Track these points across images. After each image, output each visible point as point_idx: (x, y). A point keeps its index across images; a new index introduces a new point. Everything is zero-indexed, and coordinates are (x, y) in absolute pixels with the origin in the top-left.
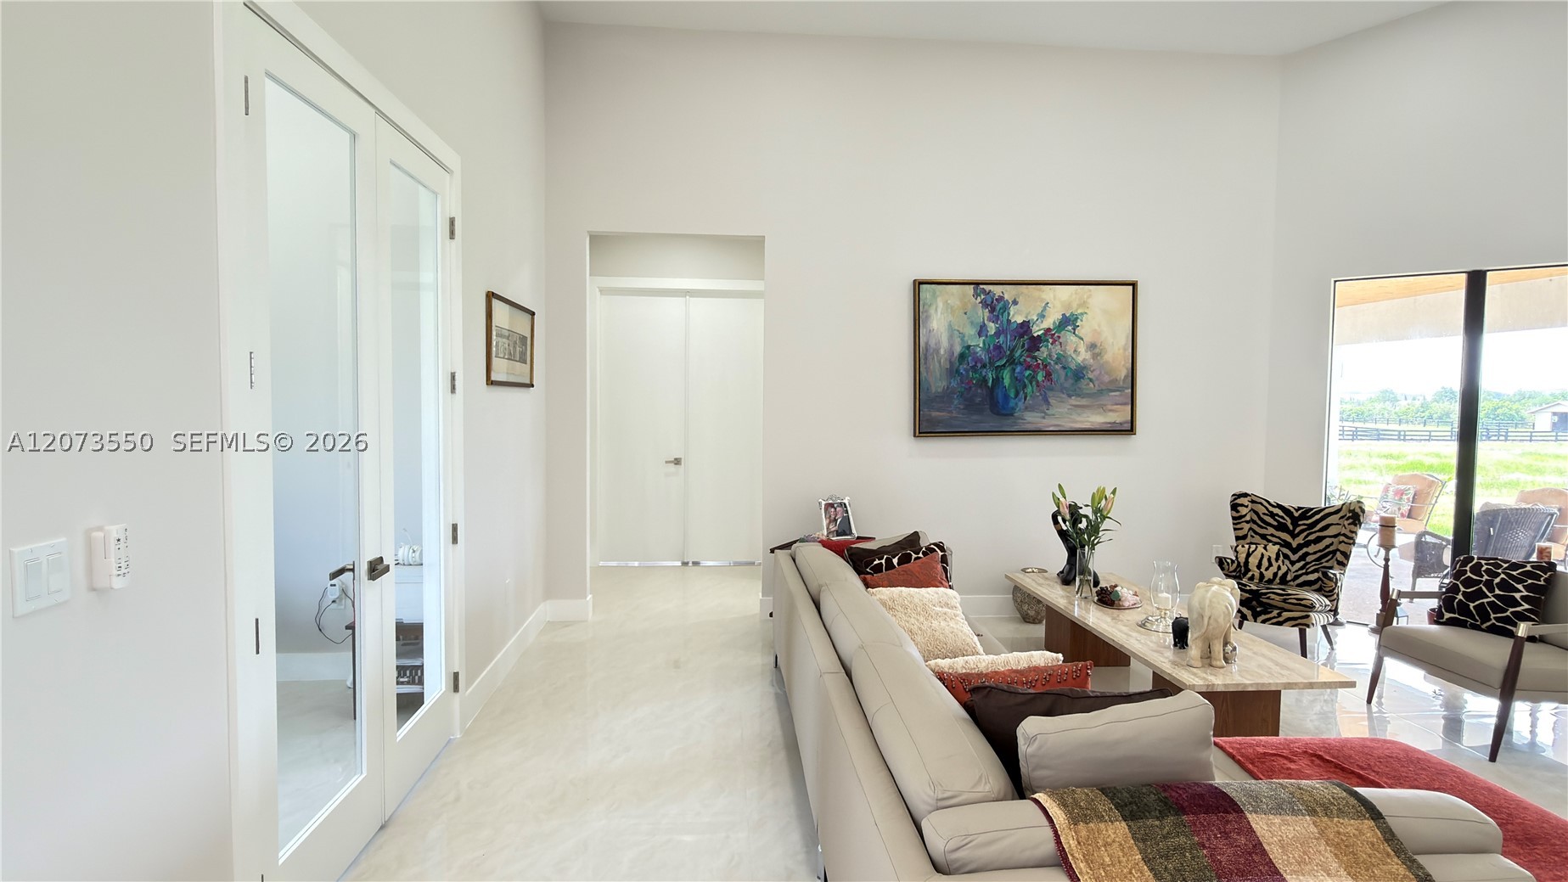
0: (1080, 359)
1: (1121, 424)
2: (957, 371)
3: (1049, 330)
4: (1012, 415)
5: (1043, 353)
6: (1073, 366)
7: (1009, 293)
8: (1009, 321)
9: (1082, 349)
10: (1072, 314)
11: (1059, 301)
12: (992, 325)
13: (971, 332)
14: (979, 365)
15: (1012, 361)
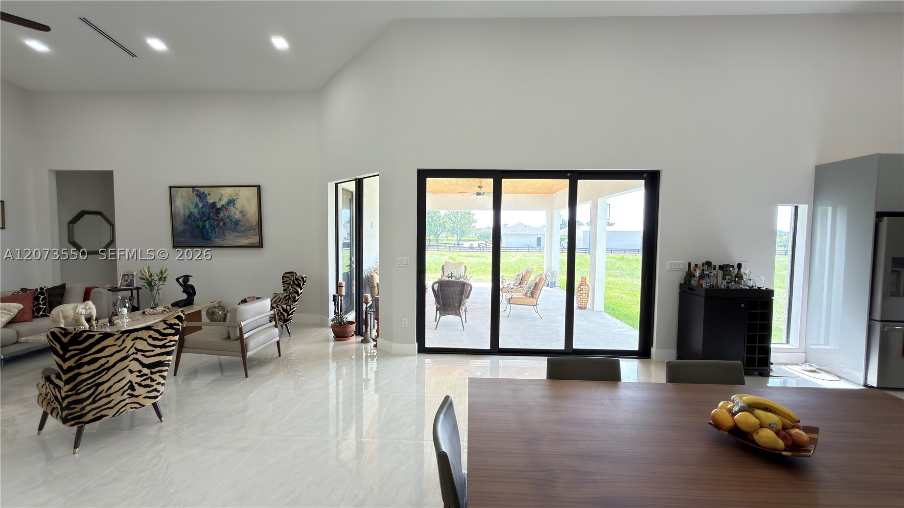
0: (237, 217)
1: (255, 243)
2: (188, 223)
3: (223, 205)
4: (210, 240)
5: (221, 215)
6: (234, 220)
7: (206, 191)
8: (207, 202)
9: (237, 213)
10: (233, 199)
11: (227, 193)
12: (200, 203)
13: (192, 207)
14: (196, 220)
15: (209, 218)
